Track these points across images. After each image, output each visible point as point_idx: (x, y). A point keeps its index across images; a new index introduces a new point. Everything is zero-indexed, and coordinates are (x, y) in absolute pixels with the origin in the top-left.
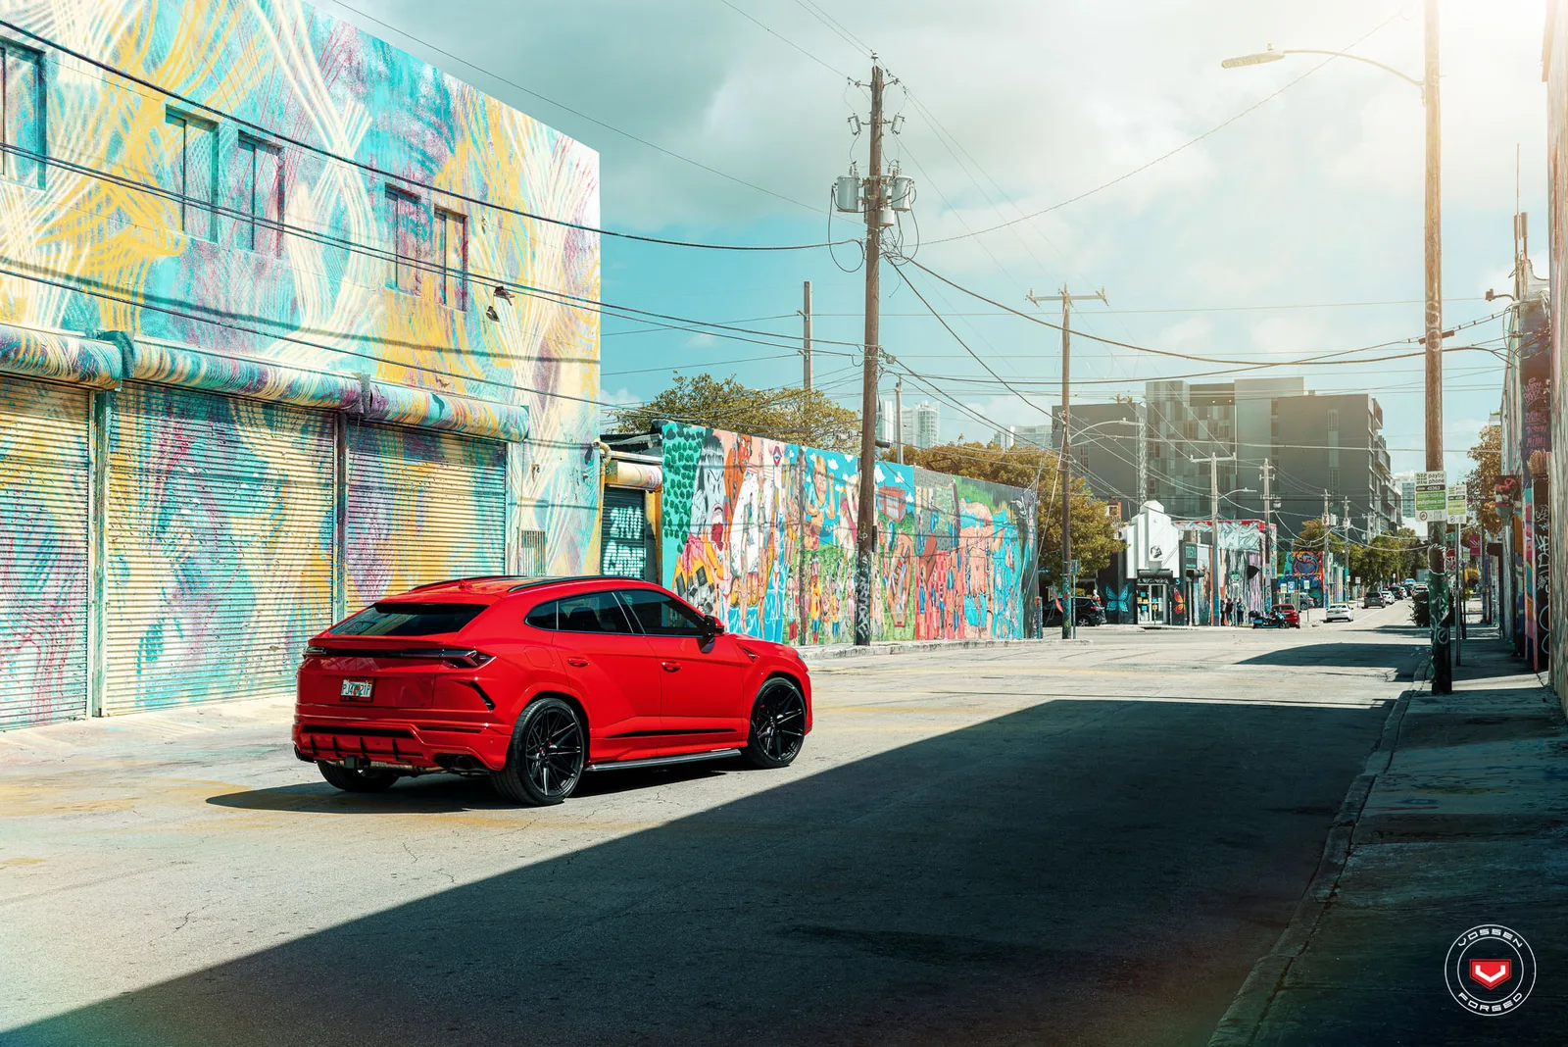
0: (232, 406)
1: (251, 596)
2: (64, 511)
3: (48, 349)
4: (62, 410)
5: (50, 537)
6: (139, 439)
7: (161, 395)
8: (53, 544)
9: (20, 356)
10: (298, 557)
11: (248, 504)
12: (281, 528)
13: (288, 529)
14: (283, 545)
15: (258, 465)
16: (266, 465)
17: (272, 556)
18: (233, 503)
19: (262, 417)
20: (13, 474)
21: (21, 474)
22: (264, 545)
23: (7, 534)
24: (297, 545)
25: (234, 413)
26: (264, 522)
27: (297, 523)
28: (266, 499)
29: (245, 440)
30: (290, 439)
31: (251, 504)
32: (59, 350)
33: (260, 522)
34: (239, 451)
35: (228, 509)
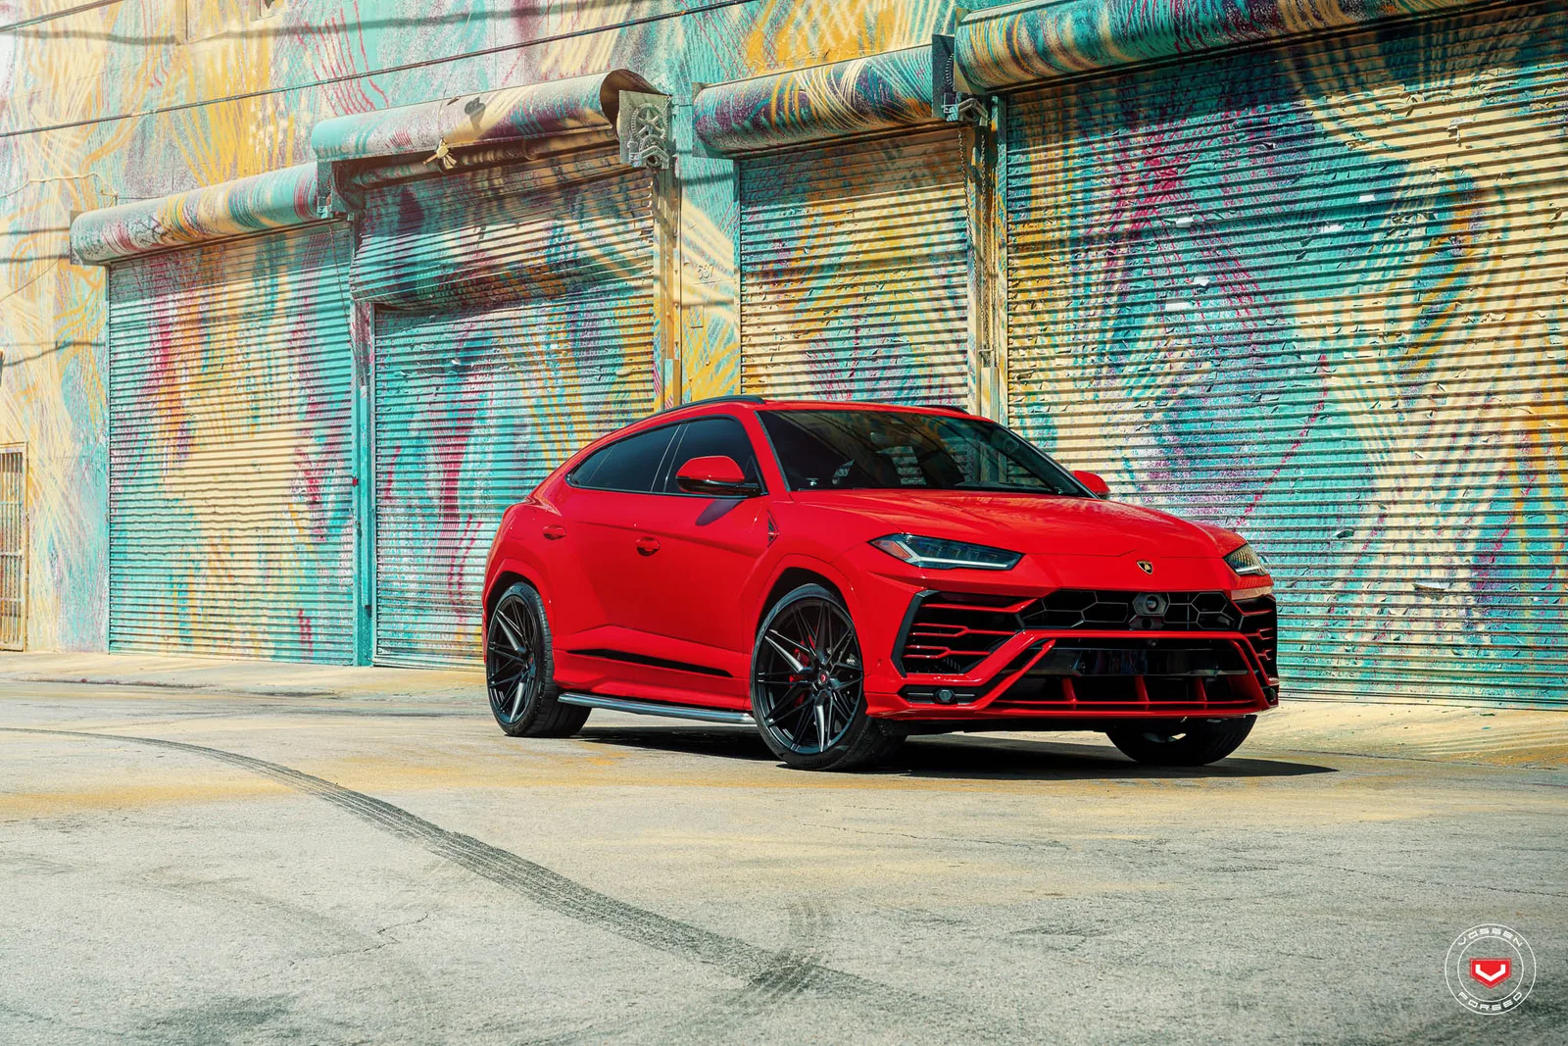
0: (1288, 63)
1: (1362, 471)
2: (931, 338)
3: (810, 94)
4: (926, 171)
5: (909, 383)
6: (1070, 187)
7: (1113, 92)
8: (913, 394)
9: (774, 117)
10: (1514, 372)
11: (1345, 267)
12: (1449, 308)
13: (1475, 307)
14: (1458, 349)
15: (1373, 173)
16: (1395, 170)
17: (1423, 377)
18: (1300, 270)
19: (1381, 62)
20: (849, 291)
21: (861, 290)
22: (1397, 353)
23: (842, 386)
24: (1509, 345)
25: (1295, 77)
26: (1394, 301)
27: (1510, 291)
28: (1401, 248)
29: (1331, 126)
30: (1477, 91)
31: (1352, 265)
32: (825, 90)
33: (1383, 302)
34: (1315, 154)
35: (1286, 285)
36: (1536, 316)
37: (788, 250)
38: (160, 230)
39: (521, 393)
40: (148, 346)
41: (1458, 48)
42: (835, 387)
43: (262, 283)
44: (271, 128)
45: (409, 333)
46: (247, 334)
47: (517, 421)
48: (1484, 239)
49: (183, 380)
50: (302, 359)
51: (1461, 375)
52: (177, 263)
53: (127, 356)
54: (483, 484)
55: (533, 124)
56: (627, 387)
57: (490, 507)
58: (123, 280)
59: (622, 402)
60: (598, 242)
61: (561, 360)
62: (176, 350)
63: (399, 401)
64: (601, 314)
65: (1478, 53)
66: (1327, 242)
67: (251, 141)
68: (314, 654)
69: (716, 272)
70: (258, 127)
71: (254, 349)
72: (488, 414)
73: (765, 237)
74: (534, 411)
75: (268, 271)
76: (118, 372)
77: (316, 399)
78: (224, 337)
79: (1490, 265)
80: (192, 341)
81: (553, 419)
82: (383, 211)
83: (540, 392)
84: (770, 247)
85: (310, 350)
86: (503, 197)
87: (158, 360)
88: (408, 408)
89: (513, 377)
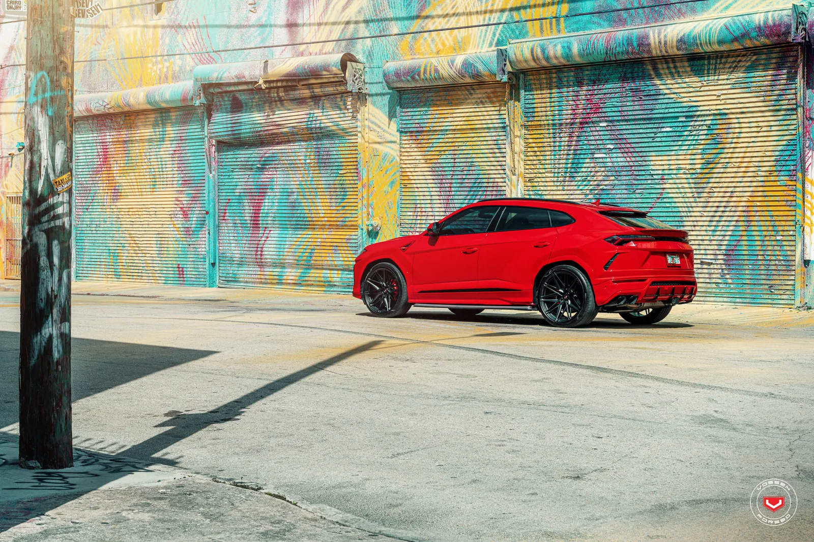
0: (649, 67)
2: (489, 164)
3: (439, 68)
4: (487, 100)
5: (478, 181)
6: (552, 109)
7: (572, 74)
8: (480, 185)
9: (422, 76)
10: (742, 184)
11: (672, 143)
12: (716, 160)
13: (727, 160)
14: (720, 175)
15: (685, 110)
16: (694, 109)
17: (705, 185)
18: (653, 144)
19: (689, 69)
20: (451, 144)
21: (457, 144)
22: (694, 176)
23: (447, 181)
24: (741, 174)
25: (652, 73)
26: (693, 157)
27: (741, 155)
28: (696, 138)
29: (667, 91)
30: (729, 82)
31: (675, 143)
32: (447, 67)
33: (688, 157)
34: (660, 101)
35: (647, 149)
36: (751, 164)
37: (422, 127)
38: (109, 106)
39: (291, 179)
40: (96, 154)
41: (721, 66)
42: (444, 181)
43: (158, 130)
44: (160, 66)
45: (235, 153)
46: (149, 150)
47: (290, 190)
48: (730, 136)
49: (115, 169)
50: (179, 162)
51: (721, 185)
52: (112, 120)
53: (84, 157)
54: (273, 215)
55: (306, 72)
56: (344, 178)
57: (276, 224)
58: (82, 126)
59: (342, 184)
60: (331, 120)
61: (311, 167)
62: (111, 156)
63: (229, 180)
64: (331, 149)
65: (730, 68)
66: (665, 134)
67: (149, 70)
68: (185, 283)
69: (386, 134)
70: (153, 65)
71: (153, 157)
72: (275, 187)
73: (411, 122)
74: (298, 187)
75: (161, 125)
76: (79, 164)
77: (186, 179)
78: (137, 151)
79: (733, 145)
80: (120, 152)
81: (308, 190)
82: (223, 103)
83: (301, 179)
84: (413, 126)
85: (183, 159)
86: (283, 100)
87: (101, 160)
88: (234, 184)
89: (287, 172)
